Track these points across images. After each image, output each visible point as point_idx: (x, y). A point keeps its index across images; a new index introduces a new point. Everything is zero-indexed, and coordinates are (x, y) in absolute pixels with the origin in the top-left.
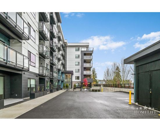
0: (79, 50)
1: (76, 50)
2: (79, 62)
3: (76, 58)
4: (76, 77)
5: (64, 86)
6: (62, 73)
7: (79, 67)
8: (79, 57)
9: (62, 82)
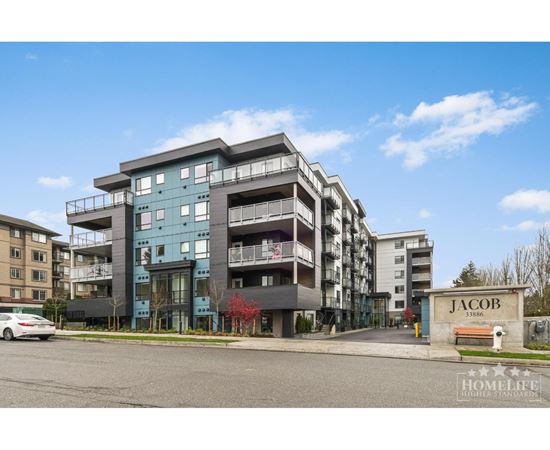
0: (402, 244)
1: (396, 247)
2: (402, 272)
3: (397, 261)
4: (396, 302)
5: (371, 322)
6: (367, 297)
7: (403, 282)
8: (402, 260)
9: (367, 314)
